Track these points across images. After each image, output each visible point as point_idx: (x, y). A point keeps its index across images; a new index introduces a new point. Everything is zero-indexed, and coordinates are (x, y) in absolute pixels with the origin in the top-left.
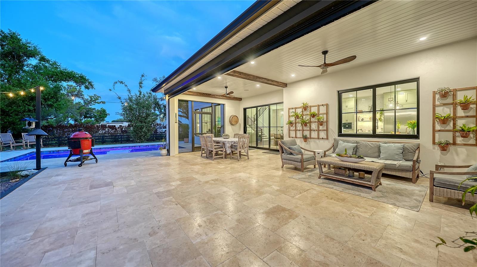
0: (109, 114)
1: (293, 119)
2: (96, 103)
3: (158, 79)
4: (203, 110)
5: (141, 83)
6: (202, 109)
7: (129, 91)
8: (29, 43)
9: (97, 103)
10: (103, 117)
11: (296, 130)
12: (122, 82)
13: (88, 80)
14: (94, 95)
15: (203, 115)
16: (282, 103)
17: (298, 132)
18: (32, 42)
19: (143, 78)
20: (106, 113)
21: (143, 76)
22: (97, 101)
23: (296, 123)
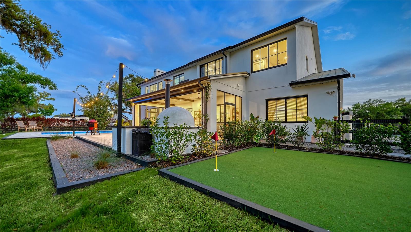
0: (56, 110)
1: (196, 116)
2: (45, 99)
3: (111, 83)
4: (152, 110)
5: (100, 88)
6: (150, 109)
7: (89, 92)
8: (7, 54)
9: (47, 99)
10: (51, 112)
11: (197, 121)
12: (83, 86)
13: (52, 82)
14: (44, 92)
15: (151, 113)
16: (192, 108)
17: (198, 122)
18: (9, 53)
19: (101, 84)
20: (53, 108)
21: (101, 82)
22: (46, 98)
23: (197, 118)
